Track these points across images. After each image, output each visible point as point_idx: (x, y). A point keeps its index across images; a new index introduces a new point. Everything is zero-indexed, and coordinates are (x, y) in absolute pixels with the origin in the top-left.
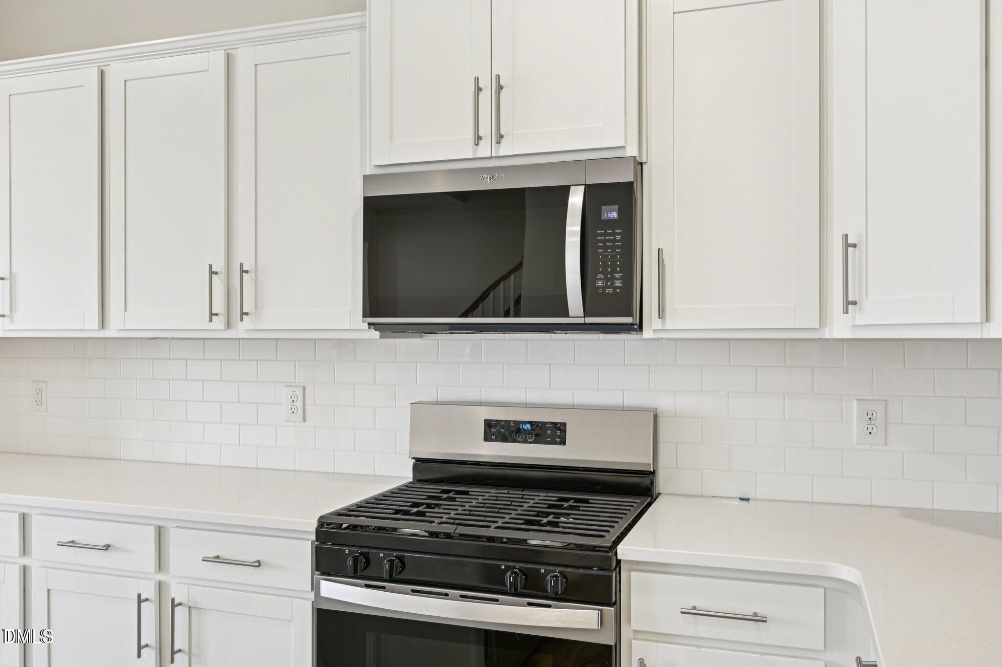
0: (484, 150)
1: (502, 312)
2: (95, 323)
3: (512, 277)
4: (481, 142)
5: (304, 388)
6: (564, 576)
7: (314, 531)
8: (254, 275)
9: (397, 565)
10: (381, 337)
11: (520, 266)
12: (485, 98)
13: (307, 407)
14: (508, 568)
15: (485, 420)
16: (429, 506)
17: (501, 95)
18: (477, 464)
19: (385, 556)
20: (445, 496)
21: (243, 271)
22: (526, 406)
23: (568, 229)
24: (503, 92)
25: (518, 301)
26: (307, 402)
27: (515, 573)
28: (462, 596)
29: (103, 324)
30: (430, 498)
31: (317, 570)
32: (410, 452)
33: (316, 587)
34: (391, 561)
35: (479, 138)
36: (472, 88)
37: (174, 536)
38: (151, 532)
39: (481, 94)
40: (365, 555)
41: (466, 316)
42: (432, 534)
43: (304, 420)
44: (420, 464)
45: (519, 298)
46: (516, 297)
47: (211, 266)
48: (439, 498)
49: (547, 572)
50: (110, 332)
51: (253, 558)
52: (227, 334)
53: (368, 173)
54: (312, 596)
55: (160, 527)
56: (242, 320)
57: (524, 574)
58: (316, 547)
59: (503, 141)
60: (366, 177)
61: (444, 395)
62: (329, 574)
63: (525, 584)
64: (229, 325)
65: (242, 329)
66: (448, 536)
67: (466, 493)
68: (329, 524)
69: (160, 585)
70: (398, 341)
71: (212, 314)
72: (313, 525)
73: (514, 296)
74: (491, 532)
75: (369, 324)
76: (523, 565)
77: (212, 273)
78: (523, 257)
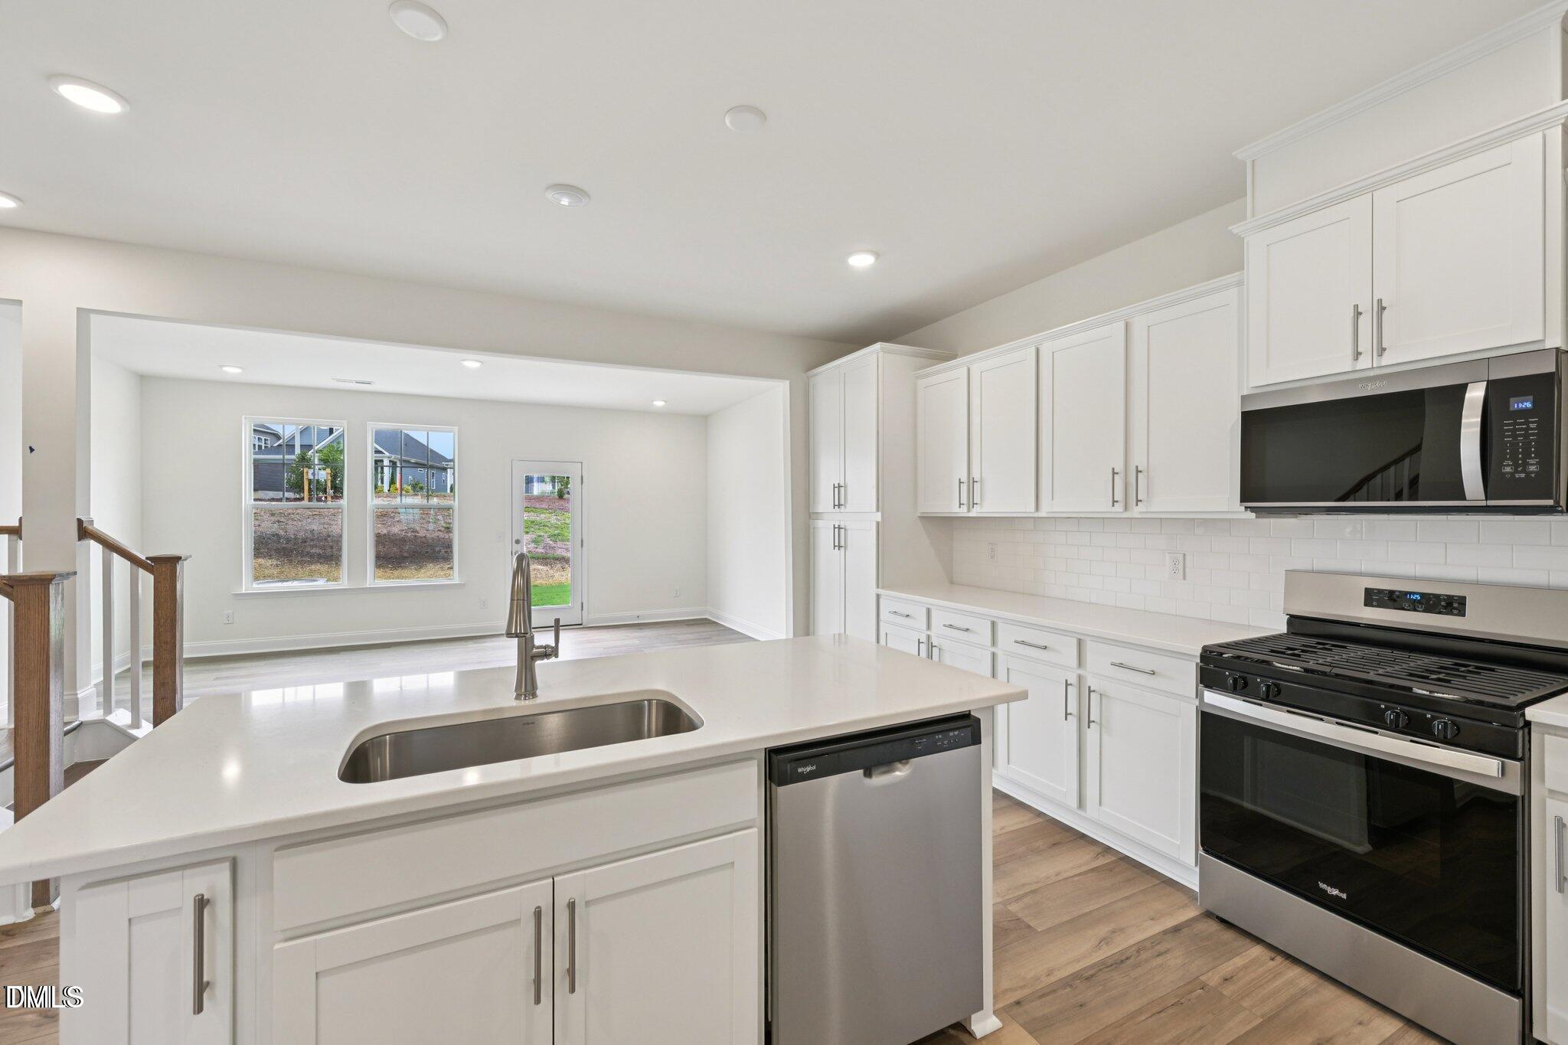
0: (1364, 363)
1: (1392, 495)
2: (1032, 508)
3: (1407, 461)
4: (1361, 358)
5: (1184, 555)
6: (1454, 723)
7: (1199, 655)
8: (1146, 474)
9: (1273, 690)
10: (1256, 518)
11: (1418, 448)
12: (1365, 322)
13: (1187, 570)
14: (1387, 709)
15: (1366, 589)
16: (1303, 651)
17: (1383, 316)
18: (1357, 625)
19: (1262, 682)
20: (1320, 646)
21: (1138, 471)
22: (1415, 579)
23: (1463, 421)
24: (1385, 313)
25: (1414, 482)
26: (1187, 565)
27: (1397, 713)
28: (1337, 723)
29: (1037, 509)
30: (1304, 646)
31: (1201, 683)
32: (1284, 609)
33: (1199, 695)
34: (1268, 687)
35: (1357, 355)
36: (1351, 313)
37: (1090, 646)
38: (1075, 642)
39: (1361, 319)
40: (1244, 679)
41: (1344, 501)
42: (1306, 670)
43: (1184, 578)
44: (1293, 620)
45: (1417, 477)
46: (1412, 477)
47: (1113, 469)
48: (1315, 648)
49: (1434, 718)
50: (1042, 514)
51: (1148, 669)
52: (1125, 515)
53: (1245, 394)
54: (1197, 702)
55: (1080, 639)
56: (1137, 505)
57: (1406, 714)
58: (1201, 667)
59: (1386, 353)
60: (1243, 397)
61: (1318, 565)
62: (1211, 688)
63: (1407, 724)
64: (1126, 509)
65: (1136, 512)
66: (1324, 673)
67: (1345, 647)
68: (1211, 652)
69: (1080, 677)
70: (1272, 520)
71: (1114, 502)
72: (1198, 651)
73: (1409, 477)
74: (1372, 676)
75: (1246, 507)
76: (1406, 708)
77: (1114, 473)
78: (1422, 438)
